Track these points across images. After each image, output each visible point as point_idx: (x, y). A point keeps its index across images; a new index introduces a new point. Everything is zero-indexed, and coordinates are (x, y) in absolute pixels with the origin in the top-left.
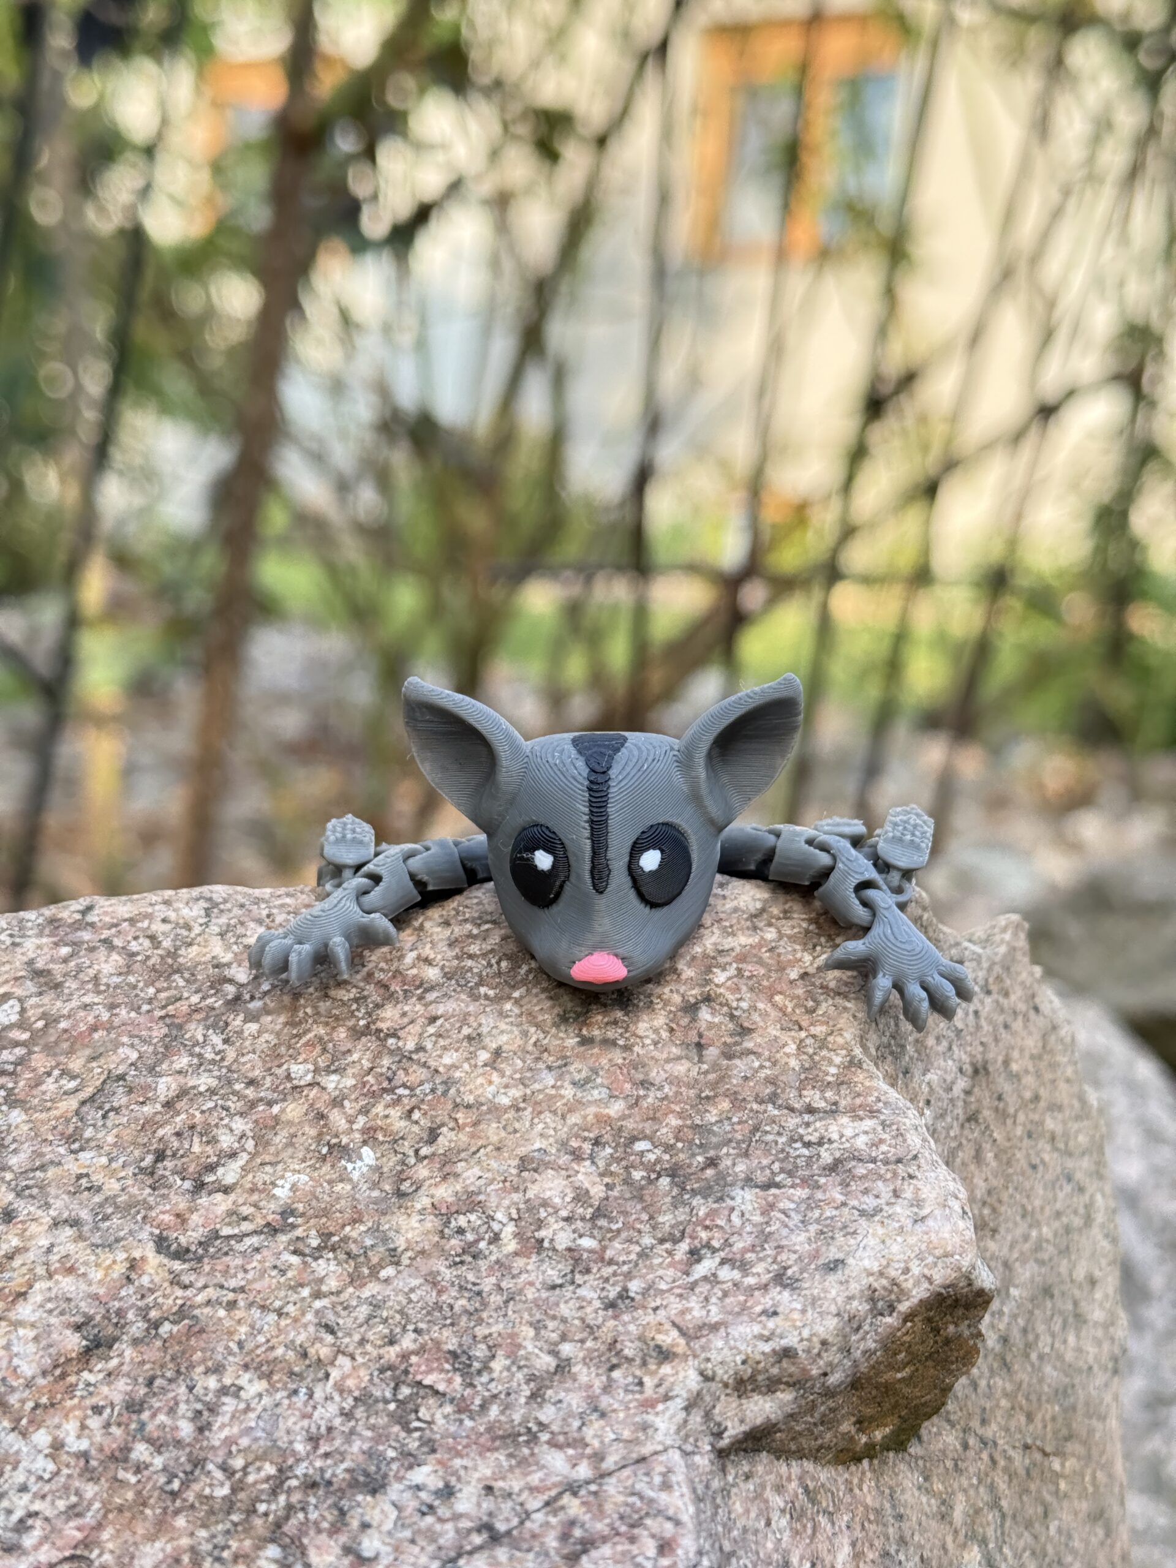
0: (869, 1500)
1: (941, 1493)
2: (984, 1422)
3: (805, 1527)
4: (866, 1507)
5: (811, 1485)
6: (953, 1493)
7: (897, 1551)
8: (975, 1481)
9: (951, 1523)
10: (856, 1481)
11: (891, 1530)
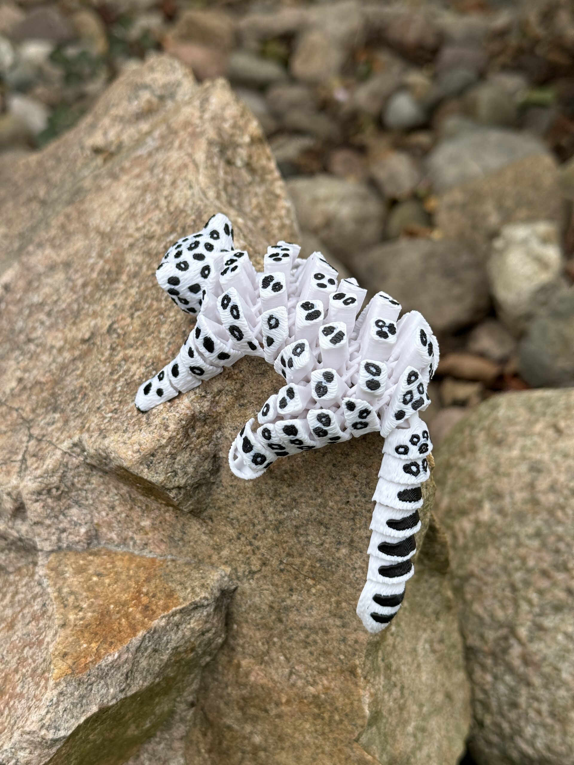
0: (168, 518)
1: (217, 542)
2: (254, 538)
3: (126, 505)
4: (166, 520)
5: (133, 496)
6: (225, 546)
7: (179, 541)
8: (238, 551)
9: (219, 554)
10: (163, 509)
11: (177, 533)
